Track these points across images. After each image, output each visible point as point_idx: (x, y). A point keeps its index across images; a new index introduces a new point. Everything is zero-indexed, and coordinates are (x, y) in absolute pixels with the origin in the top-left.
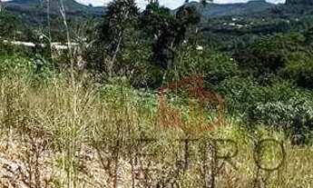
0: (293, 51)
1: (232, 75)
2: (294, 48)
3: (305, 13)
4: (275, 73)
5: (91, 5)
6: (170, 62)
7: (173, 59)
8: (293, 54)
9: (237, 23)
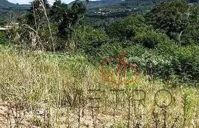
0: (139, 26)
1: (106, 42)
2: (140, 25)
3: (139, 5)
4: (130, 40)
5: (18, 4)
6: (69, 35)
7: (71, 34)
8: (139, 28)
9: (102, 11)
